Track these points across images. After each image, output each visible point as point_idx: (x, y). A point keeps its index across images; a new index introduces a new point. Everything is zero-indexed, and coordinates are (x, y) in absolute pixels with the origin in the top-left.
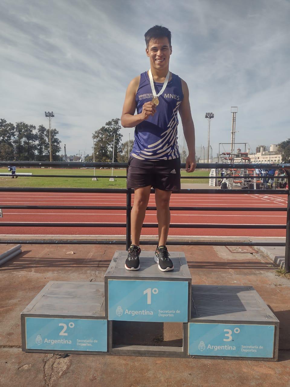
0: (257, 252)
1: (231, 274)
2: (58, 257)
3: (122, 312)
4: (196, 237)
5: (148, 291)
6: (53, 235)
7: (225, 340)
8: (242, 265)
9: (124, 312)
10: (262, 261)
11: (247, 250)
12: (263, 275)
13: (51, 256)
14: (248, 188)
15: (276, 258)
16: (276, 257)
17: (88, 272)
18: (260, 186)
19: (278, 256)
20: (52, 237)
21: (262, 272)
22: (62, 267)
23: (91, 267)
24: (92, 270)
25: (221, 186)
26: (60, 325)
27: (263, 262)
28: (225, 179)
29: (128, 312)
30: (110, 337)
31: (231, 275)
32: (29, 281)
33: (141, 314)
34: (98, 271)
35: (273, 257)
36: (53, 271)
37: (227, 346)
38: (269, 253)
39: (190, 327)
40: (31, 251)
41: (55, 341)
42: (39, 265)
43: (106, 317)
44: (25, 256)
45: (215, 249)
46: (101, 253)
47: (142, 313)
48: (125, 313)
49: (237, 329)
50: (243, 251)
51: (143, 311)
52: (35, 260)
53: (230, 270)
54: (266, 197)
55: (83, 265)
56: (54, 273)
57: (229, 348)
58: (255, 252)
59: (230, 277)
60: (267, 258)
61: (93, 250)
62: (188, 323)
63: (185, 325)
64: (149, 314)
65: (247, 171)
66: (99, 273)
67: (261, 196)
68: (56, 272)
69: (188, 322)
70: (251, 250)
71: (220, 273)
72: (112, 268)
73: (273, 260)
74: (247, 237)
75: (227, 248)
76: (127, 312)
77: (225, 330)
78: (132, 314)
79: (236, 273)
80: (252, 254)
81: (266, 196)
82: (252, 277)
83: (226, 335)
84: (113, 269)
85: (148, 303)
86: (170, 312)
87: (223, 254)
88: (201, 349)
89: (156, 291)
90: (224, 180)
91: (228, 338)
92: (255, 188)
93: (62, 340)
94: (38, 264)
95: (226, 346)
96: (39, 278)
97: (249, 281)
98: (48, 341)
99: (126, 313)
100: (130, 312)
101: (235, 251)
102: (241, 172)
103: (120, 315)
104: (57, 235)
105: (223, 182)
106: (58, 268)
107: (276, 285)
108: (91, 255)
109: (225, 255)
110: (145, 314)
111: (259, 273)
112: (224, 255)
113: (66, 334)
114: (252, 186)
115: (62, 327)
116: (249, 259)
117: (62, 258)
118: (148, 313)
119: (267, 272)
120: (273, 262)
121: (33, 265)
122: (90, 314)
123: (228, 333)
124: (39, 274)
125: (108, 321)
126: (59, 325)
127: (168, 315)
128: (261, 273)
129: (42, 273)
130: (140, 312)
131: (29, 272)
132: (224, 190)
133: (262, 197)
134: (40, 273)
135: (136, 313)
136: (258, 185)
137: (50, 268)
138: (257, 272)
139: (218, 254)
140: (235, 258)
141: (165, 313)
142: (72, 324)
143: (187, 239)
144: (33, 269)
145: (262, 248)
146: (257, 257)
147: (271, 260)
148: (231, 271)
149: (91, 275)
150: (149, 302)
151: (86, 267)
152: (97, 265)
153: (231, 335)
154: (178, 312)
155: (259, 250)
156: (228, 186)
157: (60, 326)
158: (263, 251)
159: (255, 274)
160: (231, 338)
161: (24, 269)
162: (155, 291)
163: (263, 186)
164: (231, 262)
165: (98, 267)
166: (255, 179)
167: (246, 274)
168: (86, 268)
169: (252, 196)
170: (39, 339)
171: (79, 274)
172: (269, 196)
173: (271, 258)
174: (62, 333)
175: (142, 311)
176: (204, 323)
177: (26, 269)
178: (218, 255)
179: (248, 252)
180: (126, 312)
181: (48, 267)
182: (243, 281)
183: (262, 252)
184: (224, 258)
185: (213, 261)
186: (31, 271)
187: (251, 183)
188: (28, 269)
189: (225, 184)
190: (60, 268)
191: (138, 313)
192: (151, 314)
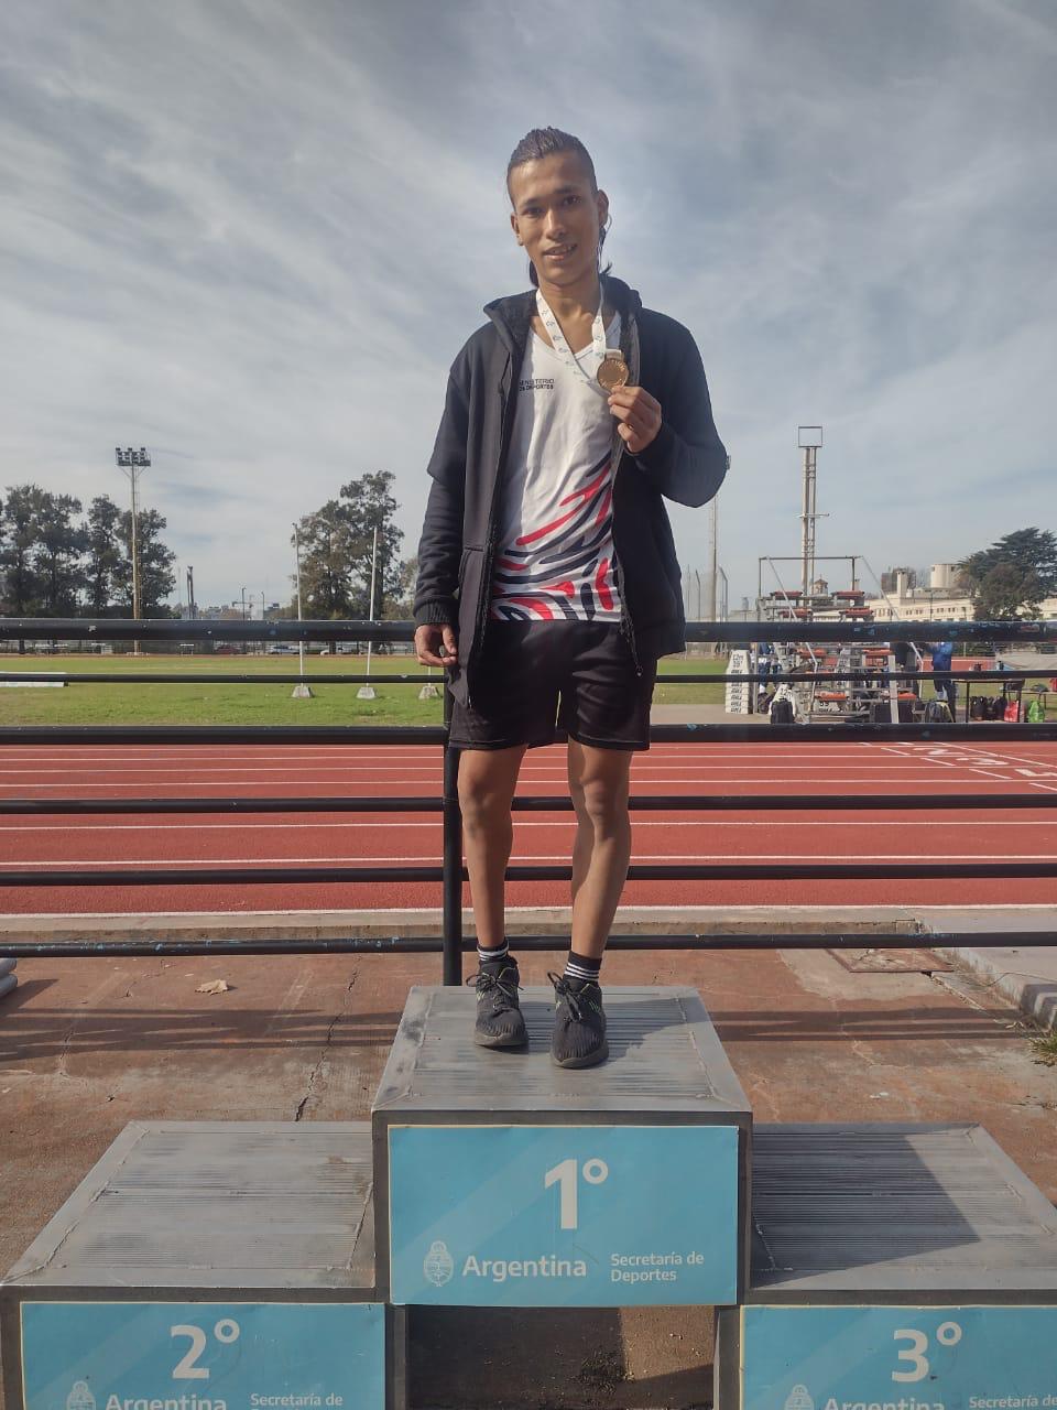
0: (947, 968)
1: (861, 1062)
2: (164, 1006)
3: (451, 1265)
4: (708, 912)
5: (564, 1173)
6: (144, 914)
7: (897, 1376)
8: (900, 1022)
9: (460, 1265)
10: (975, 1006)
11: (909, 958)
12: (986, 1063)
13: (136, 1000)
14: (871, 719)
15: (1030, 993)
16: (1027, 986)
17: (290, 1066)
18: (914, 712)
19: (1033, 982)
20: (143, 920)
21: (980, 1049)
22: (181, 1047)
23: (301, 1044)
24: (307, 1059)
25: (770, 713)
26: (176, 1330)
27: (978, 1007)
28: (785, 686)
29: (476, 1268)
30: (397, 1379)
31: (864, 1067)
32: (43, 1113)
33: (535, 1274)
34: (328, 1063)
35: (1014, 987)
36: (145, 1065)
37: (909, 1403)
38: (996, 972)
39: (746, 1325)
40: (55, 981)
41: (153, 1402)
42: (87, 1043)
43: (381, 1292)
44: (29, 1004)
45: (783, 960)
46: (337, 986)
47: (539, 1267)
48: (465, 1273)
49: (951, 1332)
50: (891, 966)
51: (543, 1262)
52: (69, 1021)
53: (856, 1044)
54: (940, 752)
55: (267, 1036)
56: (150, 1076)
58: (937, 967)
59: (859, 1072)
60: (990, 989)
61: (306, 972)
62: (737, 1307)
63: (724, 1318)
64: (569, 1273)
65: (864, 657)
66: (332, 1071)
67: (920, 747)
68: (156, 1072)
69: (741, 1301)
70: (922, 958)
71: (816, 1057)
72: (400, 1070)
73: (1018, 997)
74: (902, 907)
75: (830, 953)
76: (471, 1265)
77: (898, 1334)
78: (494, 1277)
79: (878, 1055)
80: (928, 973)
81: (938, 750)
82: (948, 1074)
83: (903, 1355)
84: (408, 1075)
85: (564, 1226)
86: (663, 1260)
87: (817, 978)
89: (598, 1171)
91: (910, 1366)
92: (895, 720)
93: (184, 1401)
94: (84, 1038)
95: (902, 1404)
96: (85, 1100)
97: (938, 1090)
98: (123, 1406)
99: (470, 1272)
100: (485, 1264)
101: (862, 966)
102: (843, 658)
103: (443, 1278)
104: (162, 914)
105: (777, 698)
106: (160, 1052)
107: (1044, 1106)
108: (300, 996)
109: (826, 980)
110: (554, 1274)
111: (969, 1056)
112: (823, 984)
113: (203, 1373)
114: (883, 711)
115: (187, 1343)
116: (920, 997)
117: (183, 1008)
118: (564, 1267)
119: (1003, 1047)
120: (1014, 1007)
121: (61, 1043)
122: (308, 1280)
123: (910, 1344)
124: (86, 1080)
125: (390, 1311)
126: (173, 1334)
127: (654, 1276)
128: (976, 1056)
129: (100, 1076)
130: (530, 1267)
131: (45, 1072)
132: (784, 729)
133: (925, 753)
134: (91, 1075)
135: (511, 1268)
136: (904, 709)
137: (132, 1053)
138: (963, 1050)
139: (797, 978)
140: (865, 994)
141: (640, 1269)
142: (228, 1329)
143: (676, 920)
144: (62, 1061)
145: (967, 954)
146: (950, 988)
147: (1009, 997)
148: (858, 1049)
149: (302, 1082)
150: (569, 1220)
151: (278, 1045)
152: (324, 1039)
153: (923, 1354)
154: (696, 1259)
155: (955, 957)
156: (797, 712)
157: (176, 1336)
158: (972, 963)
159: (955, 1059)
160: (923, 1368)
161: (26, 1061)
162: (595, 1171)
163: (924, 712)
164: (852, 1009)
165: (328, 1043)
166: (893, 684)
167: (920, 1061)
168: (279, 1050)
169: (884, 747)
170: (80, 1398)
171: (253, 1076)
172: (950, 750)
173: (1007, 989)
174: (184, 1370)
175: (537, 1260)
176: (808, 1306)
177: (33, 1061)
178: (798, 982)
179: (914, 966)
180: (467, 1268)
181: (126, 1048)
182: (914, 1089)
183: (967, 967)
184: (823, 995)
185: (782, 1009)
186: (54, 1069)
187: (879, 700)
188: (44, 1060)
189: (785, 707)
190: (171, 1053)
191: (519, 1268)
192: (580, 1271)
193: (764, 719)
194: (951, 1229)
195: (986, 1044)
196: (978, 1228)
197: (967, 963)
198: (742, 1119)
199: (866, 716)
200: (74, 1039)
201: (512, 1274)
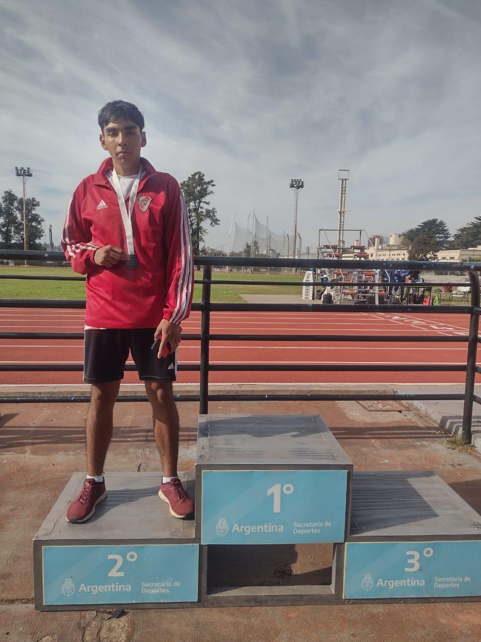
0: (408, 410)
1: (376, 448)
2: (70, 425)
3: (227, 528)
4: (306, 386)
5: (275, 490)
6: (54, 385)
7: (407, 570)
8: (390, 432)
9: (231, 529)
10: (421, 425)
11: (392, 405)
12: (427, 448)
13: (56, 423)
14: (367, 303)
15: (444, 420)
16: (443, 417)
17: (131, 450)
18: (385, 300)
19: (446, 415)
20: (54, 388)
21: (425, 443)
22: (81, 442)
23: (135, 441)
24: (138, 447)
25: (322, 299)
26: (110, 557)
27: (422, 426)
28: (329, 288)
29: (238, 529)
30: (203, 575)
31: (377, 450)
32: (24, 471)
33: (262, 531)
34: (148, 449)
35: (437, 418)
36: (66, 450)
37: (411, 580)
38: (430, 411)
39: (348, 551)
40: (18, 414)
41: (100, 587)
42: (38, 441)
43: (197, 539)
44: (7, 424)
45: (339, 406)
46: (147, 416)
47: (264, 528)
48: (233, 531)
49: (429, 551)
50: (385, 408)
51: (266, 526)
52: (28, 431)
53: (373, 441)
54: (396, 318)
55: (119, 438)
56: (69, 455)
57: (413, 583)
58: (404, 409)
59: (375, 452)
60: (427, 418)
61: (131, 410)
62: (344, 543)
63: (338, 548)
64: (276, 531)
65: (364, 275)
66: (150, 452)
67: (388, 315)
68: (71, 453)
69: (346, 540)
70: (398, 405)
71: (357, 446)
72: (203, 448)
73: (439, 422)
74: (388, 384)
75: (359, 403)
76: (236, 528)
77: (408, 553)
78: (245, 532)
79: (383, 445)
80: (400, 412)
81: (396, 317)
82: (411, 452)
83: (409, 561)
85: (274, 512)
86: (315, 525)
87: (354, 414)
88: (365, 588)
89: (290, 489)
90: (328, 290)
91: (412, 565)
92: (377, 303)
93: (113, 586)
94: (36, 439)
95: (408, 581)
96: (41, 465)
97: (409, 459)
98: (87, 589)
99: (235, 531)
100: (241, 527)
101: (372, 408)
102: (355, 276)
103: (224, 533)
104: (63, 385)
105: (325, 293)
106: (72, 445)
107: (452, 465)
108: (131, 421)
109: (358, 414)
110: (270, 531)
111: (420, 446)
112: (357, 416)
113: (121, 574)
114: (372, 299)
115: (114, 562)
116: (398, 422)
117: (78, 426)
118: (274, 528)
119: (434, 442)
120: (437, 426)
121: (26, 441)
122: (166, 535)
123: (413, 557)
124: (41, 457)
125: (201, 546)
127: (311, 531)
128: (424, 446)
129: (47, 455)
130: (260, 528)
131: (21, 453)
132: (328, 306)
133: (390, 318)
134: (43, 455)
135: (252, 529)
136: (381, 299)
137: (59, 445)
138: (418, 443)
139: (345, 413)
140: (375, 420)
141: (306, 528)
142: (133, 555)
143: (293, 389)
144: (28, 449)
145: (417, 403)
146: (409, 418)
147: (435, 422)
148: (374, 443)
149: (138, 457)
150: (277, 508)
151: (124, 441)
152: (145, 439)
153: (417, 561)
154: (328, 524)
155: (412, 405)
156: (334, 299)
157: (110, 559)
158: (419, 407)
159: (415, 447)
160: (417, 566)
161: (11, 449)
162: (288, 489)
163: (389, 300)
164: (369, 426)
165: (146, 440)
166: (377, 288)
167: (400, 448)
168: (125, 443)
169: (373, 315)
170: (68, 586)
171: (115, 455)
172: (401, 317)
173: (434, 418)
174: (113, 573)
175: (263, 525)
176: (372, 542)
177: (14, 448)
178: (346, 415)
179: (394, 409)
180: (234, 529)
181: (56, 443)
182: (399, 459)
183: (417, 409)
184: (357, 421)
185: (341, 426)
186: (25, 452)
187: (370, 295)
188: (19, 448)
190: (77, 445)
191: (256, 529)
192: (281, 530)
193: (320, 302)
194: (426, 511)
195: (426, 441)
196: (437, 511)
197: (417, 408)
198: (349, 467)
199: (365, 301)
200: (32, 439)
201: (253, 531)
